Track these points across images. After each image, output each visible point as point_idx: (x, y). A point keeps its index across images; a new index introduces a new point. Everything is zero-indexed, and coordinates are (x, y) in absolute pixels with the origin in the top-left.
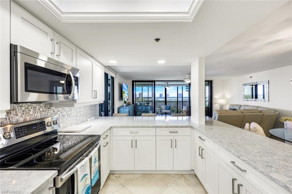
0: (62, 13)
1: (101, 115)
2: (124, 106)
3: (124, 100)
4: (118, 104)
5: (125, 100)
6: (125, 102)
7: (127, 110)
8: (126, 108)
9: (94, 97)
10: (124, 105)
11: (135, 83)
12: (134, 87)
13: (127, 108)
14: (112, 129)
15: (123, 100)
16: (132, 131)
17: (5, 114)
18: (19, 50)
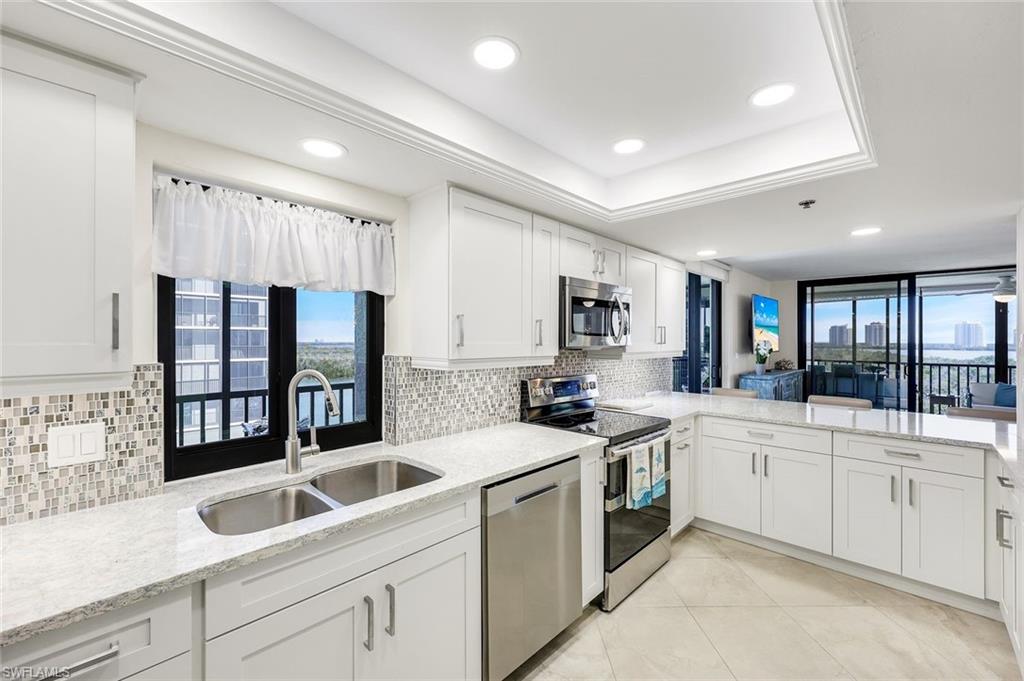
0: (611, 211)
1: (677, 388)
2: (758, 373)
3: (758, 354)
4: (733, 362)
5: (762, 352)
6: (762, 360)
7: (768, 384)
8: (765, 377)
9: (659, 341)
10: (758, 367)
11: (809, 290)
12: (809, 306)
13: (769, 377)
14: (700, 419)
15: (755, 352)
16: (753, 431)
17: (554, 360)
18: (567, 282)
